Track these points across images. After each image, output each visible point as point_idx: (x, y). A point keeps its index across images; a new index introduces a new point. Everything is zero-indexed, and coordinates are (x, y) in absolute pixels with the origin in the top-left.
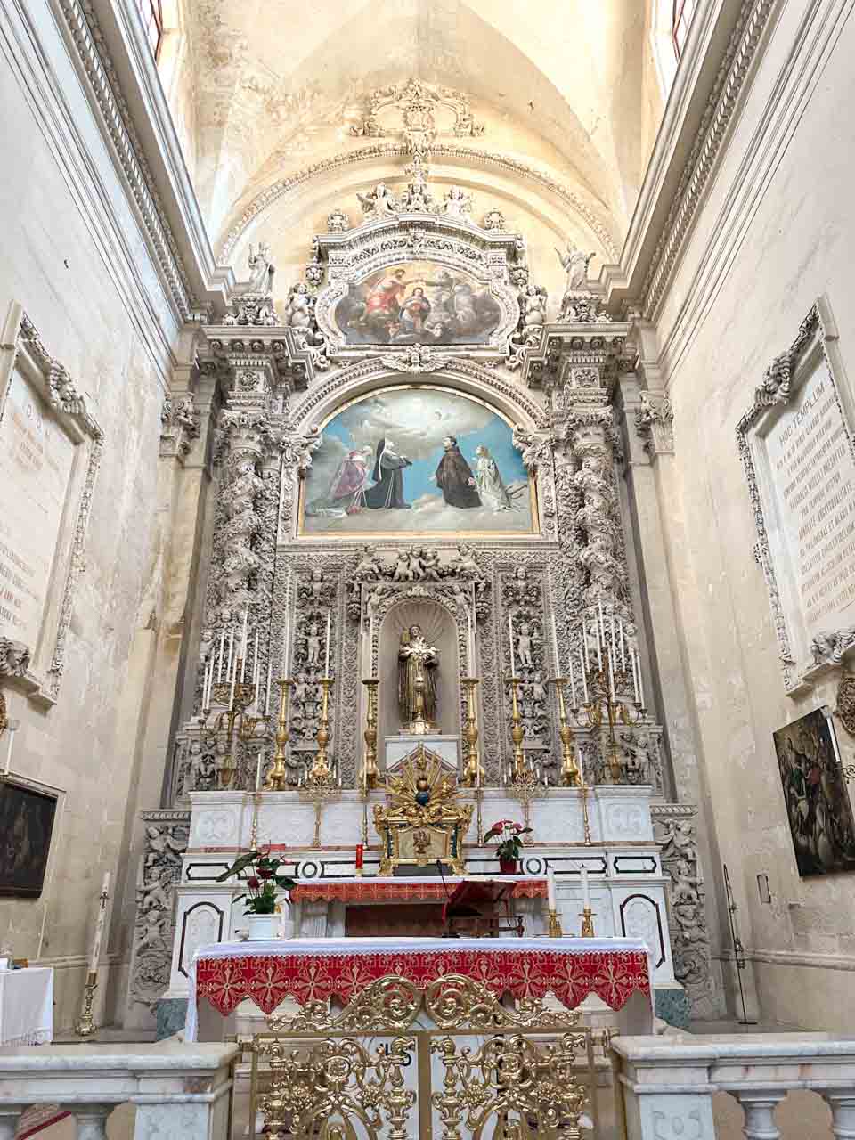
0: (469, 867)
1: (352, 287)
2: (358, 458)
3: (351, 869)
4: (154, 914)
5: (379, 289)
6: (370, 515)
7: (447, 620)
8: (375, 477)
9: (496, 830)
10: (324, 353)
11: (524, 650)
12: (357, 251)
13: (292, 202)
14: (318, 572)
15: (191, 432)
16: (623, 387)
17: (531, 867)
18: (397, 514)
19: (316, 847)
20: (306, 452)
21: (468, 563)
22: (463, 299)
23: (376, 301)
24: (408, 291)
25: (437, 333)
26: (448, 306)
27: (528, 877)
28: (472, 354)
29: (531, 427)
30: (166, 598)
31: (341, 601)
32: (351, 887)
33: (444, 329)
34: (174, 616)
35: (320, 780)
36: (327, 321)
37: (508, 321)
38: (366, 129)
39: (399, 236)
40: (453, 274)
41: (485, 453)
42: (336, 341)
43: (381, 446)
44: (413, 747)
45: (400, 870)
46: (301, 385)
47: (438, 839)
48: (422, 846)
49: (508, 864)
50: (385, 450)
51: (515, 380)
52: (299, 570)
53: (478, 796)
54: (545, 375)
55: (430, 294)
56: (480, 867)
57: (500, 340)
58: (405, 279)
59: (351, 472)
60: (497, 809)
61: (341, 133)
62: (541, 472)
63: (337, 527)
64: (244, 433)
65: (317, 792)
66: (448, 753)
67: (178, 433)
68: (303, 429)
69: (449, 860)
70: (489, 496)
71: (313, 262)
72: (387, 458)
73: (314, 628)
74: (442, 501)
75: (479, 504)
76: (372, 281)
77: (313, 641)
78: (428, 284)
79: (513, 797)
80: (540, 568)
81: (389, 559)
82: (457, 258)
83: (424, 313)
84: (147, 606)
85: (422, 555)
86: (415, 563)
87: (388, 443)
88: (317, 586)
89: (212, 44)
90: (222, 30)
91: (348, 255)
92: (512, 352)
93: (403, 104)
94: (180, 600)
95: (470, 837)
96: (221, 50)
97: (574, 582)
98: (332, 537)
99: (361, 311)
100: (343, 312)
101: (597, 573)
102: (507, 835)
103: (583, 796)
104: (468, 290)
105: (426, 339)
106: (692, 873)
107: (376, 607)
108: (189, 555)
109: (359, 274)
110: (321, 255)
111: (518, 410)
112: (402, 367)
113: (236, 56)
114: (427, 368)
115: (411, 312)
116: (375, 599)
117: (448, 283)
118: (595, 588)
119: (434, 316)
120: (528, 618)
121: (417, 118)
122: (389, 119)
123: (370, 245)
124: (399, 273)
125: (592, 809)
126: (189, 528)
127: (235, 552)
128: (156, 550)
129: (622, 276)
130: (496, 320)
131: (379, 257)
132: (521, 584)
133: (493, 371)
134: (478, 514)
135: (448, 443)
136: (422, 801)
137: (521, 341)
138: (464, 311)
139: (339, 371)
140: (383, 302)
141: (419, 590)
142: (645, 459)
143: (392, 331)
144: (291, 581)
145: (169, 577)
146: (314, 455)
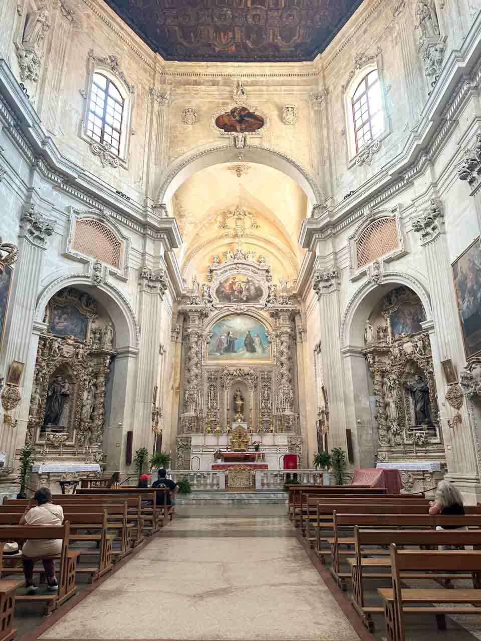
0: (249, 450)
1: (221, 283)
2: (223, 337)
3: (225, 450)
4: (180, 459)
5: (228, 284)
6: (226, 355)
7: (246, 387)
8: (227, 343)
9: (255, 443)
10: (212, 306)
11: (266, 395)
12: (221, 271)
13: (202, 252)
14: (213, 373)
15: (178, 333)
16: (296, 318)
17: (262, 450)
18: (233, 354)
19: (218, 446)
20: (209, 337)
21: (252, 371)
22: (252, 288)
23: (227, 288)
24: (237, 284)
25: (245, 299)
26: (248, 290)
27: (261, 452)
28: (254, 306)
29: (270, 330)
30: (175, 380)
31: (219, 380)
32: (226, 454)
33: (247, 298)
34: (177, 385)
35: (218, 431)
36: (214, 295)
37: (265, 296)
38: (224, 226)
39: (234, 266)
40: (250, 279)
41: (258, 336)
42: (216, 300)
43: (229, 333)
44: (237, 425)
45: (235, 451)
46: (206, 316)
47: (243, 445)
48: (240, 446)
49: (257, 449)
50: (230, 335)
51: (266, 315)
52: (208, 372)
53: (252, 435)
54: (275, 315)
55: (243, 285)
56: (252, 450)
57: (263, 301)
58: (236, 280)
59: (221, 341)
60: (256, 438)
61: (216, 226)
62: (273, 343)
63: (217, 359)
64: (193, 336)
65: (218, 434)
66: (245, 426)
67: (175, 334)
68: (208, 330)
69: (245, 449)
70: (259, 349)
71: (208, 274)
72: (231, 337)
73: (212, 389)
74: (245, 351)
75: (255, 351)
76: (226, 281)
77: (212, 392)
78: (243, 282)
79: (259, 435)
80: (271, 372)
81: (232, 369)
82: (251, 273)
83: (241, 292)
84: (171, 383)
85: (240, 369)
86: (238, 372)
87: (231, 333)
88: (213, 377)
89: (180, 213)
90: (182, 209)
91: (219, 272)
92: (266, 305)
93: (235, 217)
94: (178, 381)
95: (250, 443)
96: (182, 214)
97: (280, 377)
98: (216, 362)
99: (223, 291)
100: (218, 291)
101: (284, 376)
102: (257, 444)
103: (274, 435)
104: (254, 284)
105: (241, 300)
106: (300, 450)
107: (228, 384)
108: (179, 368)
109: (222, 278)
110: (211, 271)
111: (267, 324)
112: (235, 311)
113: (187, 215)
114: (242, 311)
115: (238, 292)
116: (228, 381)
117: (248, 282)
118: (283, 380)
119: (244, 293)
120: (267, 386)
121: (239, 222)
122: (231, 222)
123: (226, 269)
124: (234, 278)
125: (275, 437)
126: (179, 360)
127: (193, 370)
128: (172, 368)
129: (296, 290)
130: (261, 295)
131: (228, 274)
132: (266, 376)
133: (260, 312)
134: (256, 354)
135: (247, 333)
136: (240, 437)
137: (268, 302)
138: (253, 292)
139: (218, 312)
140: (229, 288)
141: (239, 379)
142: (300, 341)
143: (232, 298)
144: (206, 375)
145: (176, 374)
146: (210, 337)
